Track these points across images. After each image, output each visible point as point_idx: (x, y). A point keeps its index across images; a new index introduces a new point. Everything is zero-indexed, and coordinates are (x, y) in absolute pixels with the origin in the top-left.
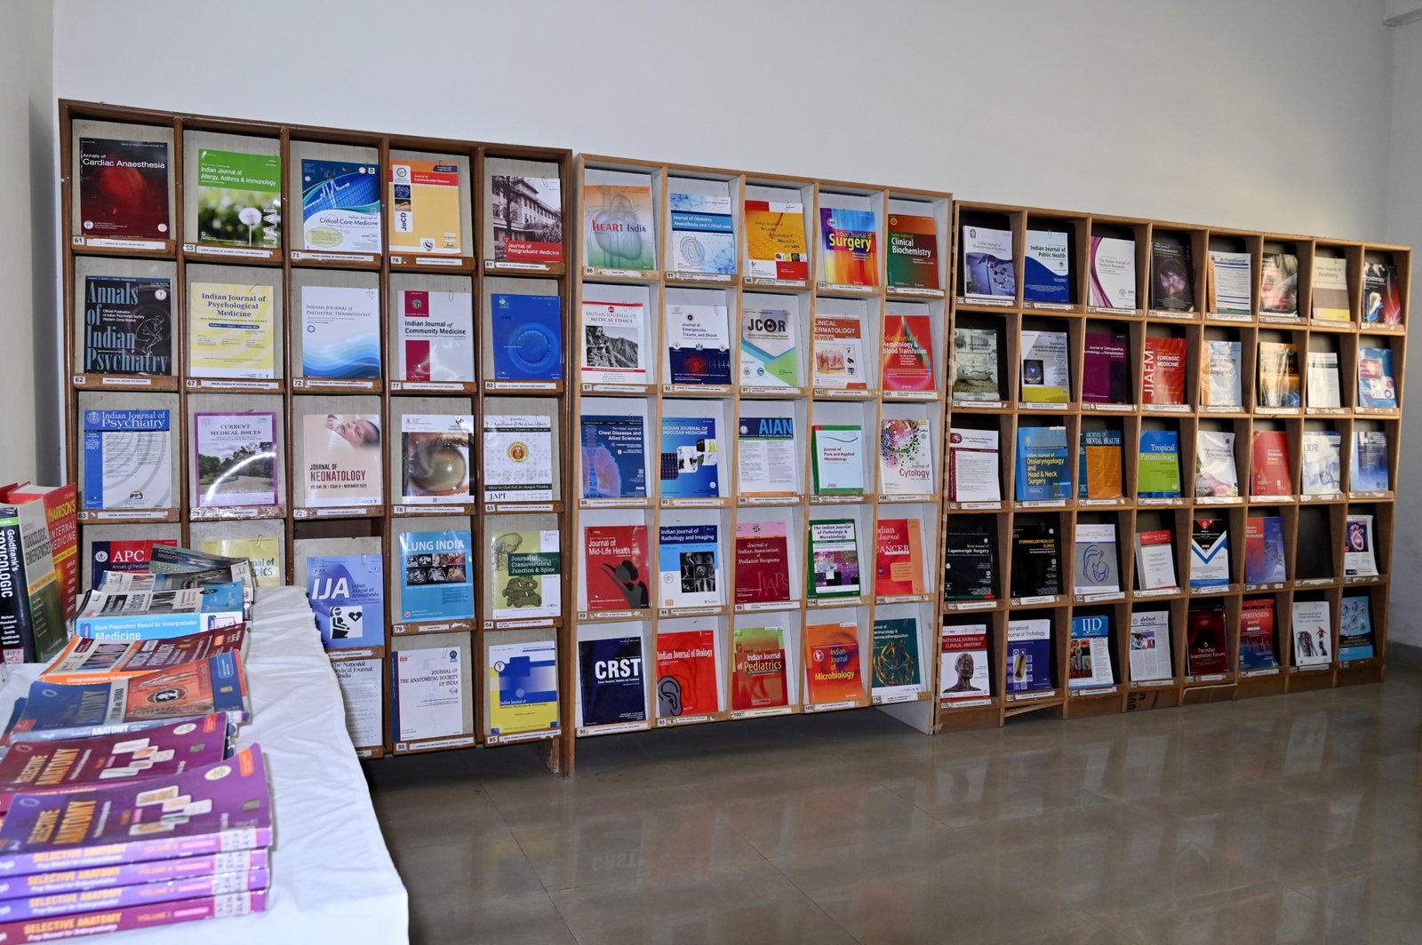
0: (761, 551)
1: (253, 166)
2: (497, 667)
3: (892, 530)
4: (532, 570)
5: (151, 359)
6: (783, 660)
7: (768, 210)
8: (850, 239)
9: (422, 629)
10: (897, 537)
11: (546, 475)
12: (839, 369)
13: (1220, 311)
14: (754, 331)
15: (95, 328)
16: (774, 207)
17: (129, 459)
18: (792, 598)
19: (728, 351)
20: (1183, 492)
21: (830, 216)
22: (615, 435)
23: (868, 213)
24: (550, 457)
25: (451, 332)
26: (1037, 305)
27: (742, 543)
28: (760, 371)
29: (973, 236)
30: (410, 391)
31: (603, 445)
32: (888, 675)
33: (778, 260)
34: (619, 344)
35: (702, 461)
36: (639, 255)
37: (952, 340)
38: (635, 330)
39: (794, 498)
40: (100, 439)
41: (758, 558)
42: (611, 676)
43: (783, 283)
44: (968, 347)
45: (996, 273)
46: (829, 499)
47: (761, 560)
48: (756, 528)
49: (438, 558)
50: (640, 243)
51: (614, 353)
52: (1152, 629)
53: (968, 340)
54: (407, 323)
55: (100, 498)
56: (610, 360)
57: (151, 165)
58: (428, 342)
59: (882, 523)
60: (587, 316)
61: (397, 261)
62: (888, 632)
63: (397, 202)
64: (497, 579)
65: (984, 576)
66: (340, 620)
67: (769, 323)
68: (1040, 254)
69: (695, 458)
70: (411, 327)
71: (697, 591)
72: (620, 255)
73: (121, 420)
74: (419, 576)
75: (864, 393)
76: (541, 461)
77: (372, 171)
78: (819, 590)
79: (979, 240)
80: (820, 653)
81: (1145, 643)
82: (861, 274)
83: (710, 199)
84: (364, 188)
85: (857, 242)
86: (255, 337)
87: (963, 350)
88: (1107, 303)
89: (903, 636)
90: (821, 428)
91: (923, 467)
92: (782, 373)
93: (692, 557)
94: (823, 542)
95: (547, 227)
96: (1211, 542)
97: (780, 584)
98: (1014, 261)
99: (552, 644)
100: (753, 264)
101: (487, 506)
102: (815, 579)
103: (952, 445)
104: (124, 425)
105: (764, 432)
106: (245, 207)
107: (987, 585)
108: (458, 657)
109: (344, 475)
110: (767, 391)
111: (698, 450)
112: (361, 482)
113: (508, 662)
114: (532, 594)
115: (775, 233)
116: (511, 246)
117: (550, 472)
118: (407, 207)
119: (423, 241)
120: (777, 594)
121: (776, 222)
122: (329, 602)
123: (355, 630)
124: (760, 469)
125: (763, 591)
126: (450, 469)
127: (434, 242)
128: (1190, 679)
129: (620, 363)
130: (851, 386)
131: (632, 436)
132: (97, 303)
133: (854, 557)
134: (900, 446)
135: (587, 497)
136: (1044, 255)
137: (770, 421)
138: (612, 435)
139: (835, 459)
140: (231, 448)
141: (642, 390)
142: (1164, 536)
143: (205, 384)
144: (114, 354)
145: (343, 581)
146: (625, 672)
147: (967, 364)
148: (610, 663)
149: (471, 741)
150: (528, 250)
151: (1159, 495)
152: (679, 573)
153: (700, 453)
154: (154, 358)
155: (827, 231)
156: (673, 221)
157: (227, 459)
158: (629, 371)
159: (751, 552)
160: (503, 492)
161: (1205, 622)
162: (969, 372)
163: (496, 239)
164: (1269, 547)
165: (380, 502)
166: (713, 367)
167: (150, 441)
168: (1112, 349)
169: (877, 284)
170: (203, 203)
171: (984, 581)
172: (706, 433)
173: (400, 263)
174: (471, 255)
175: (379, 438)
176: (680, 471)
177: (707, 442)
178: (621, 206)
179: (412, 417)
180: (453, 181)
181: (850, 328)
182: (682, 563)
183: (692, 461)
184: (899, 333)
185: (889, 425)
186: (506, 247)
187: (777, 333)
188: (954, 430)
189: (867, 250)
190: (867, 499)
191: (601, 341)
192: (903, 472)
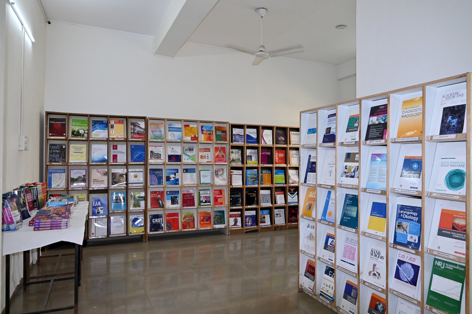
0: (188, 196)
1: (83, 122)
2: (131, 220)
4: (139, 200)
5: (62, 159)
6: (194, 219)
7: (189, 126)
8: (207, 132)
9: (115, 212)
10: (219, 193)
11: (142, 181)
12: (205, 158)
13: (293, 144)
14: (187, 151)
15: (51, 154)
16: (191, 126)
17: (57, 178)
18: (195, 206)
19: (181, 155)
20: (286, 183)
21: (203, 127)
22: (156, 172)
23: (211, 126)
25: (122, 153)
26: (249, 144)
27: (184, 195)
28: (188, 159)
29: (235, 130)
30: (113, 164)
31: (154, 175)
32: (218, 222)
33: (191, 137)
34: (157, 154)
35: (175, 178)
36: (161, 137)
37: (230, 152)
38: (161, 151)
39: (195, 185)
40: (51, 175)
41: (187, 198)
42: (156, 222)
43: (192, 141)
45: (240, 138)
46: (203, 185)
47: (189, 198)
48: (188, 191)
49: (119, 198)
50: (161, 134)
51: (156, 156)
52: (280, 213)
53: (234, 152)
55: (51, 186)
56: (155, 158)
57: (63, 123)
58: (117, 155)
59: (215, 190)
60: (150, 149)
61: (111, 139)
62: (218, 213)
63: (111, 128)
64: (131, 202)
65: (239, 201)
66: (98, 210)
67: (190, 149)
70: (114, 152)
71: (174, 204)
72: (157, 137)
74: (115, 201)
75: (210, 163)
76: (141, 178)
77: (106, 122)
78: (201, 204)
79: (236, 131)
80: (202, 218)
81: (279, 216)
82: (210, 139)
83: (177, 125)
84: (104, 125)
85: (209, 132)
86: (82, 154)
87: (233, 154)
88: (266, 143)
89: (221, 214)
90: (201, 170)
91: (224, 178)
92: (192, 159)
93: (173, 197)
94: (202, 194)
95: (142, 131)
96: (294, 194)
97: (193, 203)
98: (244, 135)
99: (143, 215)
100: (186, 138)
101: (129, 187)
102: (200, 202)
103: (231, 174)
104: (56, 172)
105: (189, 172)
106: (81, 130)
107: (240, 203)
109: (100, 181)
110: (189, 163)
112: (103, 182)
113: (134, 219)
114: (139, 205)
115: (191, 131)
118: (113, 129)
119: (116, 135)
120: (192, 205)
121: (191, 129)
122: (96, 206)
123: (101, 212)
124: (188, 179)
125: (189, 204)
126: (121, 180)
127: (118, 135)
128: (289, 224)
129: (157, 158)
130: (207, 162)
131: (160, 173)
132: (52, 149)
133: (209, 197)
134: (220, 174)
135: (150, 185)
136: (251, 134)
137: (191, 169)
139: (204, 177)
140: (77, 176)
141: (162, 163)
142: (283, 192)
143: (72, 164)
144: (55, 158)
145: (99, 202)
147: (234, 156)
148: (156, 219)
149: (125, 235)
150: (138, 136)
151: (280, 184)
152: (171, 201)
153: (175, 176)
155: (202, 130)
156: (169, 129)
157: (76, 178)
158: (159, 160)
159: (186, 196)
160: (132, 184)
161: (293, 211)
162: (235, 158)
163: (131, 134)
165: (107, 186)
166: (177, 158)
167: (61, 175)
168: (268, 153)
169: (213, 141)
170: (72, 129)
171: (239, 202)
172: (176, 172)
174: (126, 137)
175: (107, 174)
176: (171, 180)
177: (176, 174)
178: (157, 127)
179: (113, 170)
180: (123, 123)
181: (208, 150)
182: (171, 199)
184: (219, 151)
185: (217, 170)
186: (133, 136)
187: (191, 151)
188: (231, 171)
189: (211, 134)
190: (212, 185)
191: (153, 154)
192: (220, 179)
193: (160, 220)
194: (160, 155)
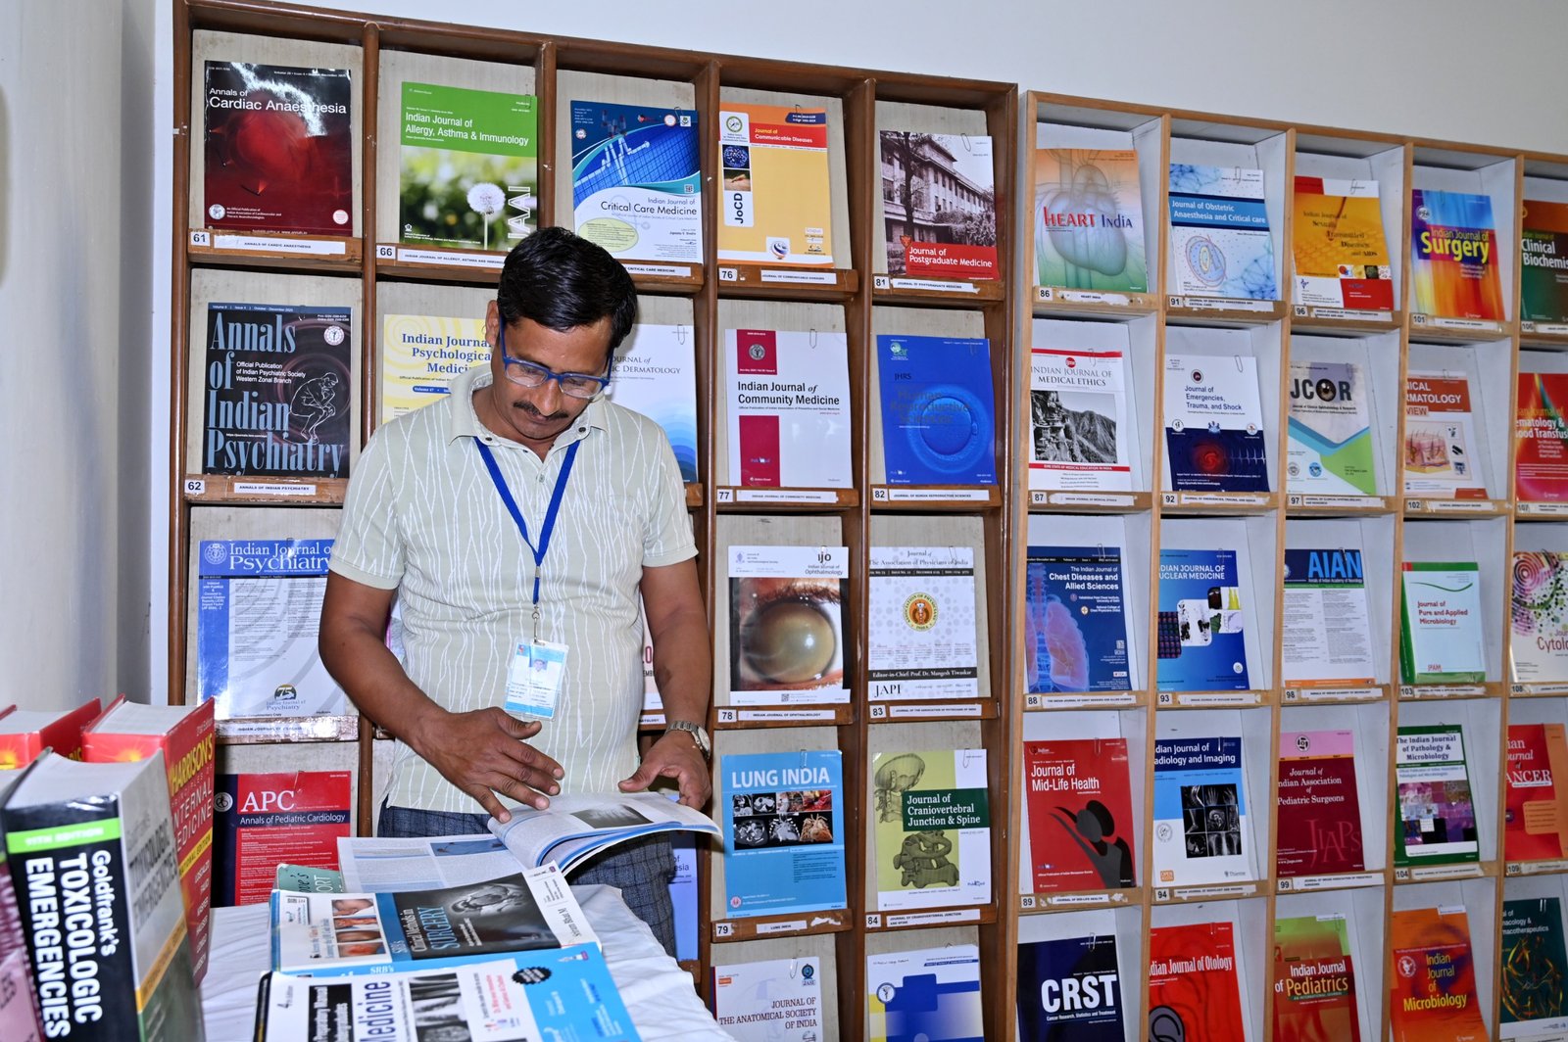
0: (1312, 782)
1: (488, 110)
2: (882, 994)
3: (1525, 743)
4: (942, 821)
5: (315, 448)
6: (1349, 975)
7: (1322, 192)
8: (1454, 242)
9: (761, 929)
10: (1531, 757)
11: (967, 652)
15: (222, 395)
16: (1333, 188)
17: (274, 626)
18: (1368, 866)
19: (1260, 433)
21: (1421, 202)
22: (1077, 580)
23: (1481, 198)
24: (973, 620)
25: (816, 400)
27: (1288, 769)
28: (1315, 469)
30: (747, 504)
31: (1058, 599)
32: (1520, 999)
33: (1343, 276)
34: (1086, 422)
35: (1219, 626)
36: (1123, 267)
39: (1373, 690)
40: (226, 592)
41: (1309, 796)
42: (1067, 1007)
43: (1355, 315)
46: (1430, 692)
47: (1315, 799)
48: (1303, 742)
49: (786, 800)
50: (1123, 245)
51: (1077, 437)
54: (741, 386)
56: (1072, 451)
58: (775, 420)
59: (1514, 732)
60: (1039, 372)
61: (729, 277)
62: (1515, 922)
63: (728, 174)
64: (885, 837)
67: (1324, 386)
69: (1207, 620)
70: (747, 393)
71: (1212, 855)
72: (1090, 267)
73: (262, 558)
74: (754, 831)
75: (1486, 506)
76: (959, 627)
77: (686, 122)
78: (1412, 851)
80: (1408, 962)
82: (1475, 300)
83: (1229, 172)
84: (672, 151)
85: (1467, 247)
89: (1541, 929)
90: (1410, 567)
92: (1351, 472)
93: (1200, 795)
94: (1412, 765)
95: (971, 218)
97: (1348, 841)
99: (974, 951)
100: (1304, 284)
101: (872, 708)
102: (1404, 831)
104: (266, 567)
105: (1316, 575)
106: (477, 182)
108: (816, 976)
110: (1331, 504)
111: (1211, 606)
113: (900, 984)
114: (943, 864)
115: (1336, 231)
116: (913, 251)
117: (973, 647)
118: (743, 183)
119: (770, 241)
120: (1342, 858)
121: (1335, 212)
124: (1313, 639)
125: (1320, 853)
126: (810, 642)
127: (785, 241)
129: (1089, 456)
130: (1462, 494)
131: (1104, 582)
132: (226, 351)
133: (1464, 791)
134: (1535, 597)
135: (1034, 690)
137: (1325, 555)
138: (1070, 581)
139: (1437, 622)
141: (1129, 501)
144: (253, 441)
146: (1091, 999)
148: (1066, 982)
150: (939, 257)
152: (1181, 821)
153: (1214, 612)
154: (321, 447)
155: (1418, 228)
156: (1172, 210)
158: (1103, 469)
159: (1296, 783)
160: (896, 683)
163: (889, 238)
166: (1237, 461)
167: (310, 596)
169: (1502, 317)
170: (408, 174)
172: (1221, 576)
173: (734, 279)
174: (849, 267)
176: (1184, 643)
177: (1225, 591)
178: (1090, 183)
179: (746, 550)
180: (819, 141)
181: (1451, 394)
182: (1184, 805)
183: (1202, 625)
184: (1536, 402)
185: (1516, 560)
186: (907, 253)
187: (1337, 403)
189: (1484, 260)
190: (1491, 691)
191: (1055, 416)
192: (1542, 643)
193: (1100, 988)
194: (1109, 426)
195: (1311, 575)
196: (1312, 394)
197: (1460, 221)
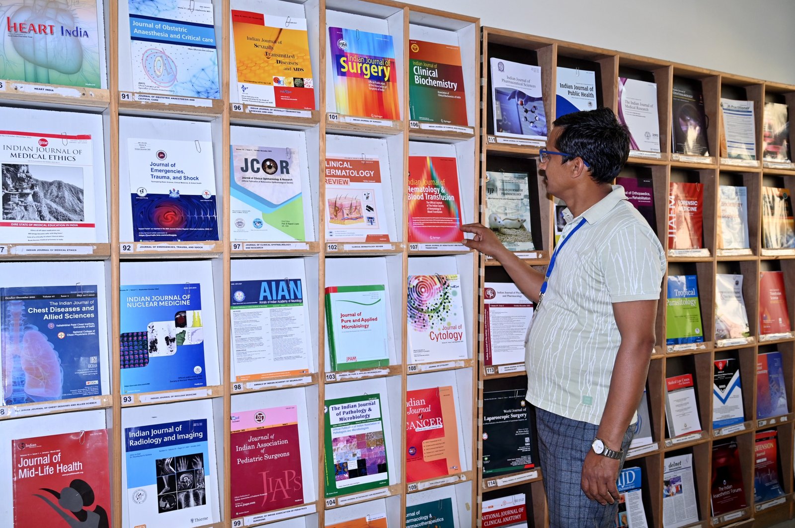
0: (266, 445)
3: (422, 402)
7: (263, 24)
8: (365, 65)
10: (429, 410)
12: (357, 218)
13: (731, 156)
16: (272, 21)
18: (306, 500)
19: (213, 197)
20: (705, 336)
21: (341, 37)
22: (52, 312)
23: (386, 37)
27: (237, 439)
28: (258, 223)
31: (36, 328)
33: (276, 85)
34: (54, 189)
35: (183, 340)
36: (79, 68)
37: (483, 184)
38: (79, 170)
39: (304, 378)
41: (262, 455)
43: (283, 112)
44: (500, 192)
45: (526, 111)
46: (348, 375)
47: (267, 457)
48: (260, 417)
50: (81, 52)
51: (45, 201)
52: (679, 474)
53: (499, 184)
56: (40, 212)
59: (412, 395)
62: (421, 518)
65: (523, 444)
67: (268, 163)
68: (569, 92)
69: (173, 336)
71: (180, 507)
72: (49, 67)
75: (387, 247)
78: (340, 484)
79: (507, 74)
81: (673, 489)
82: (378, 106)
83: (185, 4)
85: (374, 69)
87: (494, 195)
89: (438, 520)
90: (335, 290)
91: (455, 328)
92: (286, 224)
93: (172, 464)
94: (343, 425)
96: (726, 382)
97: (292, 484)
98: (544, 99)
100: (244, 88)
102: (334, 471)
103: (487, 301)
105: (265, 298)
107: (526, 454)
110: (266, 248)
111: (177, 325)
115: (273, 52)
120: (287, 497)
121: (273, 39)
124: (261, 345)
125: (270, 496)
129: (56, 215)
130: (371, 239)
131: (81, 312)
133: (380, 439)
134: (429, 305)
136: (573, 94)
137: (273, 284)
138: (49, 313)
139: (354, 327)
141: (88, 251)
142: (687, 380)
147: (499, 211)
151: (685, 341)
152: (155, 486)
153: (180, 330)
155: (338, 54)
156: (132, 28)
158: (69, 226)
159: (253, 447)
161: (723, 460)
162: (502, 220)
164: (772, 381)
166: (193, 218)
168: (639, 194)
169: (398, 118)
171: (523, 449)
172: (188, 303)
176: (152, 355)
177: (189, 314)
181: (368, 171)
182: (158, 473)
183: (168, 340)
184: (425, 176)
185: (417, 281)
187: (278, 175)
188: (487, 285)
189: (386, 79)
190: (394, 371)
191: (25, 185)
192: (433, 336)
194: (77, 193)
195: (261, 298)
196: (258, 169)
197: (369, 50)
